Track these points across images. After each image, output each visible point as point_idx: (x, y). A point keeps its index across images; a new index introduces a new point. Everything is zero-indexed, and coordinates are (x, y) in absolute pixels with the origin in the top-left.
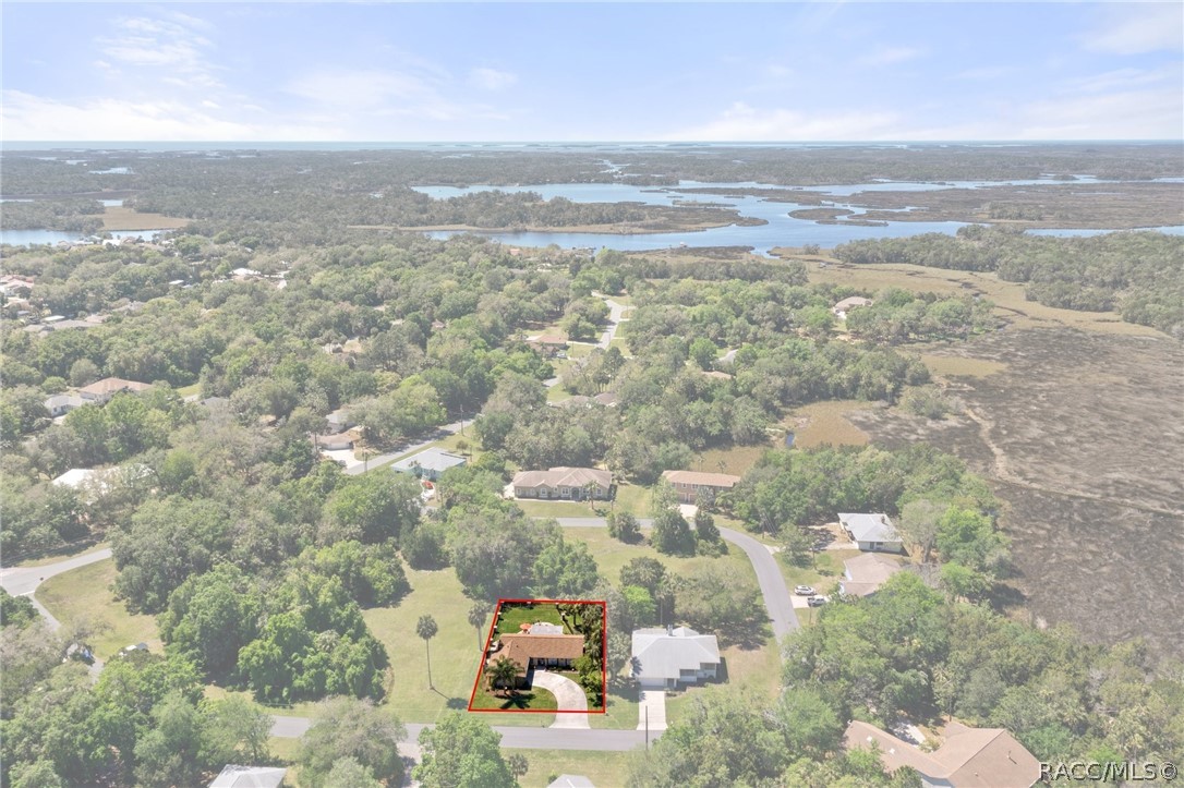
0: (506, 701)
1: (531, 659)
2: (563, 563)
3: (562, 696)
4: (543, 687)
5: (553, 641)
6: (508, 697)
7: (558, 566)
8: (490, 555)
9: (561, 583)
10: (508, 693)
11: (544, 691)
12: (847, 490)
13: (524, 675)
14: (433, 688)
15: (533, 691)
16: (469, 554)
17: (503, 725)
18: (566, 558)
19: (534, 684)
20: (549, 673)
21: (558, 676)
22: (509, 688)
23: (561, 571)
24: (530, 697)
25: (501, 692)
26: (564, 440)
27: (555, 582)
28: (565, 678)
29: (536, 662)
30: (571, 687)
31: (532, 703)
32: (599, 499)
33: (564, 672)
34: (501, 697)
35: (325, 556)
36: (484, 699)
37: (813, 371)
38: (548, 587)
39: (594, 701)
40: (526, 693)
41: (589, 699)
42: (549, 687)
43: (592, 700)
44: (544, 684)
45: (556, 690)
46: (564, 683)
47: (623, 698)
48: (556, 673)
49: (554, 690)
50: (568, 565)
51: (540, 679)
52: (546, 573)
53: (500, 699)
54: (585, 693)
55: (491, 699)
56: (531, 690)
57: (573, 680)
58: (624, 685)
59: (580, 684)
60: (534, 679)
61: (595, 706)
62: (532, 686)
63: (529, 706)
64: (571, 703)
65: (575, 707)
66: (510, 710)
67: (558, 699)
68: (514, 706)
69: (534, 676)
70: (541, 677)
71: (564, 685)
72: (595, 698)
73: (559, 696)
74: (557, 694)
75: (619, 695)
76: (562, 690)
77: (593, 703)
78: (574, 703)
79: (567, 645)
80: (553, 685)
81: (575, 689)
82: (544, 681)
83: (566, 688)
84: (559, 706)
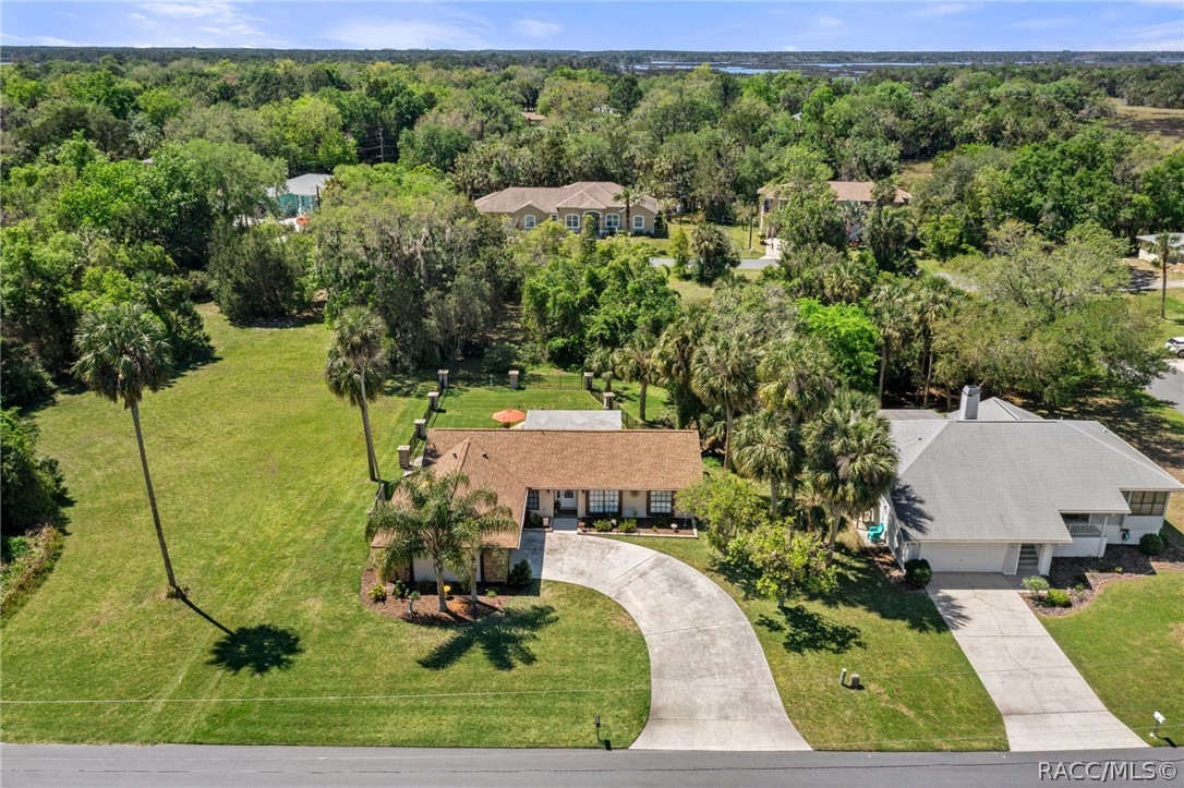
0: (445, 636)
1: (533, 494)
2: (597, 284)
3: (657, 612)
4: (580, 581)
5: (602, 439)
6: (455, 621)
7: (585, 291)
9: (593, 331)
10: (455, 605)
11: (588, 596)
13: (509, 540)
14: (179, 594)
15: (545, 597)
16: (350, 244)
17: (428, 743)
18: (602, 272)
19: (546, 574)
20: (594, 539)
21: (627, 548)
22: (457, 589)
23: (591, 303)
24: (536, 619)
25: (428, 605)
27: (580, 329)
28: (650, 554)
29: (547, 506)
30: (678, 582)
31: (541, 643)
33: (644, 532)
34: (430, 621)
36: (361, 632)
38: (559, 342)
39: (778, 628)
40: (520, 603)
41: (761, 623)
42: (604, 582)
43: (773, 626)
44: (582, 573)
45: (630, 593)
46: (653, 568)
47: (884, 616)
48: (617, 538)
49: (620, 593)
50: (610, 287)
51: (565, 556)
52: (555, 304)
53: (424, 629)
54: (736, 599)
55: (390, 629)
56: (539, 595)
57: (682, 559)
58: (858, 570)
59: (708, 570)
60: (545, 556)
61: (794, 646)
62: (540, 580)
63: (529, 659)
64: (698, 638)
65: (717, 655)
66: (459, 669)
67: (643, 625)
68: (478, 653)
69: (547, 546)
70: (570, 549)
71: (654, 573)
72: (781, 619)
73: (645, 615)
74: (638, 607)
75: (862, 603)
76: (651, 592)
77: (781, 637)
78: (707, 638)
79: (649, 451)
80: (615, 575)
81: (698, 589)
82: (583, 564)
83: (664, 585)
84: (655, 650)
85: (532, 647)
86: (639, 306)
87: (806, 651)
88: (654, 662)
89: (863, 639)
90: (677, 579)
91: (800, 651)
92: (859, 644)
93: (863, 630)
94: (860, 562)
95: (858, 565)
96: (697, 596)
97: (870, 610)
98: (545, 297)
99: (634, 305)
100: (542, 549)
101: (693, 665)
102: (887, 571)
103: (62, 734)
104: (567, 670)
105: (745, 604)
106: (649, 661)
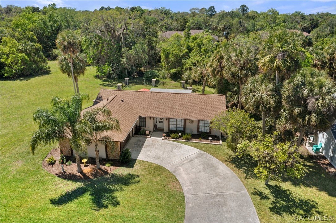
1: (142, 119)
2: (190, 49)
4: (157, 162)
7: (185, 51)
9: (187, 66)
10: (87, 170)
11: (159, 170)
13: (118, 137)
15: (136, 170)
18: (192, 45)
20: (170, 142)
21: (185, 147)
23: (187, 56)
27: (182, 65)
28: (197, 151)
33: (194, 141)
38: (174, 70)
39: (266, 198)
40: (121, 171)
41: (255, 193)
42: (169, 163)
43: (263, 197)
44: (159, 158)
45: (182, 170)
46: (196, 158)
47: (330, 195)
48: (181, 142)
49: (176, 170)
51: (153, 149)
52: (172, 55)
53: (65, 181)
54: (240, 178)
55: (47, 180)
56: (133, 167)
57: (212, 154)
58: (309, 166)
59: (225, 161)
60: (143, 148)
61: (276, 210)
62: (136, 160)
63: (116, 204)
64: (216, 200)
65: (227, 211)
66: (71, 206)
67: (185, 188)
68: (87, 198)
69: (145, 144)
70: (156, 146)
71: (196, 161)
72: (267, 192)
73: (188, 183)
74: (184, 177)
75: (315, 185)
76: (193, 170)
77: (268, 204)
78: (221, 200)
80: (176, 161)
81: (219, 171)
82: (160, 153)
83: (201, 167)
84: (189, 206)
85: (118, 195)
86: (206, 57)
87: (284, 214)
88: (188, 212)
89: (320, 209)
90: (208, 164)
91: (280, 214)
92: (319, 213)
93: (319, 203)
94: (310, 162)
95: (308, 164)
96: (218, 174)
97: (321, 190)
98: (169, 53)
99: (204, 56)
100: (142, 145)
101: (212, 217)
102: (327, 168)
104: (133, 214)
105: (245, 181)
106: (184, 212)
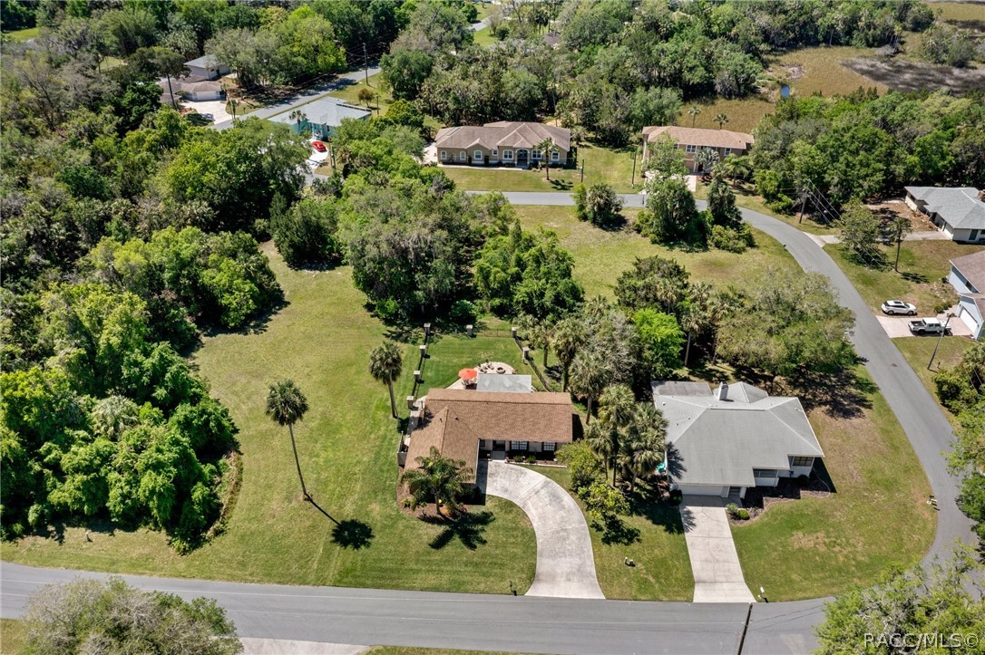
0: (439, 530)
1: (482, 442)
2: (521, 264)
3: (543, 517)
4: (505, 496)
5: (519, 408)
6: (445, 520)
7: (513, 270)
8: (406, 251)
9: (518, 297)
10: (444, 510)
11: (509, 506)
12: (923, 154)
13: (473, 481)
14: (309, 499)
15: (489, 506)
17: (436, 589)
18: (525, 256)
19: (489, 491)
20: (514, 467)
21: (531, 473)
22: (447, 502)
23: (517, 278)
24: (485, 519)
25: (431, 510)
26: (502, 85)
27: (509, 294)
28: (541, 478)
29: (490, 447)
30: (555, 498)
31: (488, 533)
32: (555, 166)
33: (540, 463)
34: (432, 520)
35: (129, 255)
36: (400, 525)
37: (802, 8)
38: (497, 301)
39: (601, 530)
40: (474, 510)
41: (592, 526)
42: (517, 497)
43: (599, 528)
44: (506, 491)
45: (530, 504)
46: (542, 488)
47: (654, 523)
48: (526, 466)
49: (525, 504)
50: (530, 267)
51: (498, 479)
52: (495, 280)
53: (430, 525)
54: (582, 510)
55: (414, 524)
56: (484, 504)
57: (557, 482)
58: (648, 491)
59: (571, 490)
60: (488, 478)
61: (607, 540)
62: (485, 495)
63: (484, 542)
64: (561, 534)
65: (569, 545)
66: (448, 549)
67: (535, 525)
68: (457, 540)
69: (489, 471)
70: (501, 474)
71: (543, 492)
72: (602, 523)
73: (537, 519)
74: (533, 513)
75: (645, 513)
76: (541, 504)
77: (601, 535)
78: (565, 534)
79: (544, 416)
80: (523, 493)
81: (564, 503)
82: (506, 483)
83: (547, 500)
84: (539, 541)
85: (483, 536)
86: (547, 283)
87: (612, 544)
88: (539, 547)
89: (641, 537)
90: (554, 496)
91: (609, 544)
92: (638, 540)
93: (642, 531)
94: (649, 485)
95: (648, 488)
96: (563, 507)
97: (648, 519)
98: (488, 273)
99: (544, 281)
100: (486, 473)
101: (557, 550)
102: (662, 492)
103: (278, 580)
104: (498, 552)
105: (586, 513)
106: (536, 547)
